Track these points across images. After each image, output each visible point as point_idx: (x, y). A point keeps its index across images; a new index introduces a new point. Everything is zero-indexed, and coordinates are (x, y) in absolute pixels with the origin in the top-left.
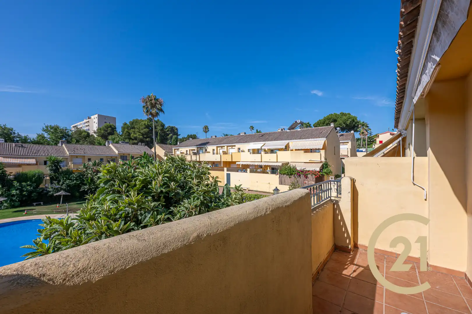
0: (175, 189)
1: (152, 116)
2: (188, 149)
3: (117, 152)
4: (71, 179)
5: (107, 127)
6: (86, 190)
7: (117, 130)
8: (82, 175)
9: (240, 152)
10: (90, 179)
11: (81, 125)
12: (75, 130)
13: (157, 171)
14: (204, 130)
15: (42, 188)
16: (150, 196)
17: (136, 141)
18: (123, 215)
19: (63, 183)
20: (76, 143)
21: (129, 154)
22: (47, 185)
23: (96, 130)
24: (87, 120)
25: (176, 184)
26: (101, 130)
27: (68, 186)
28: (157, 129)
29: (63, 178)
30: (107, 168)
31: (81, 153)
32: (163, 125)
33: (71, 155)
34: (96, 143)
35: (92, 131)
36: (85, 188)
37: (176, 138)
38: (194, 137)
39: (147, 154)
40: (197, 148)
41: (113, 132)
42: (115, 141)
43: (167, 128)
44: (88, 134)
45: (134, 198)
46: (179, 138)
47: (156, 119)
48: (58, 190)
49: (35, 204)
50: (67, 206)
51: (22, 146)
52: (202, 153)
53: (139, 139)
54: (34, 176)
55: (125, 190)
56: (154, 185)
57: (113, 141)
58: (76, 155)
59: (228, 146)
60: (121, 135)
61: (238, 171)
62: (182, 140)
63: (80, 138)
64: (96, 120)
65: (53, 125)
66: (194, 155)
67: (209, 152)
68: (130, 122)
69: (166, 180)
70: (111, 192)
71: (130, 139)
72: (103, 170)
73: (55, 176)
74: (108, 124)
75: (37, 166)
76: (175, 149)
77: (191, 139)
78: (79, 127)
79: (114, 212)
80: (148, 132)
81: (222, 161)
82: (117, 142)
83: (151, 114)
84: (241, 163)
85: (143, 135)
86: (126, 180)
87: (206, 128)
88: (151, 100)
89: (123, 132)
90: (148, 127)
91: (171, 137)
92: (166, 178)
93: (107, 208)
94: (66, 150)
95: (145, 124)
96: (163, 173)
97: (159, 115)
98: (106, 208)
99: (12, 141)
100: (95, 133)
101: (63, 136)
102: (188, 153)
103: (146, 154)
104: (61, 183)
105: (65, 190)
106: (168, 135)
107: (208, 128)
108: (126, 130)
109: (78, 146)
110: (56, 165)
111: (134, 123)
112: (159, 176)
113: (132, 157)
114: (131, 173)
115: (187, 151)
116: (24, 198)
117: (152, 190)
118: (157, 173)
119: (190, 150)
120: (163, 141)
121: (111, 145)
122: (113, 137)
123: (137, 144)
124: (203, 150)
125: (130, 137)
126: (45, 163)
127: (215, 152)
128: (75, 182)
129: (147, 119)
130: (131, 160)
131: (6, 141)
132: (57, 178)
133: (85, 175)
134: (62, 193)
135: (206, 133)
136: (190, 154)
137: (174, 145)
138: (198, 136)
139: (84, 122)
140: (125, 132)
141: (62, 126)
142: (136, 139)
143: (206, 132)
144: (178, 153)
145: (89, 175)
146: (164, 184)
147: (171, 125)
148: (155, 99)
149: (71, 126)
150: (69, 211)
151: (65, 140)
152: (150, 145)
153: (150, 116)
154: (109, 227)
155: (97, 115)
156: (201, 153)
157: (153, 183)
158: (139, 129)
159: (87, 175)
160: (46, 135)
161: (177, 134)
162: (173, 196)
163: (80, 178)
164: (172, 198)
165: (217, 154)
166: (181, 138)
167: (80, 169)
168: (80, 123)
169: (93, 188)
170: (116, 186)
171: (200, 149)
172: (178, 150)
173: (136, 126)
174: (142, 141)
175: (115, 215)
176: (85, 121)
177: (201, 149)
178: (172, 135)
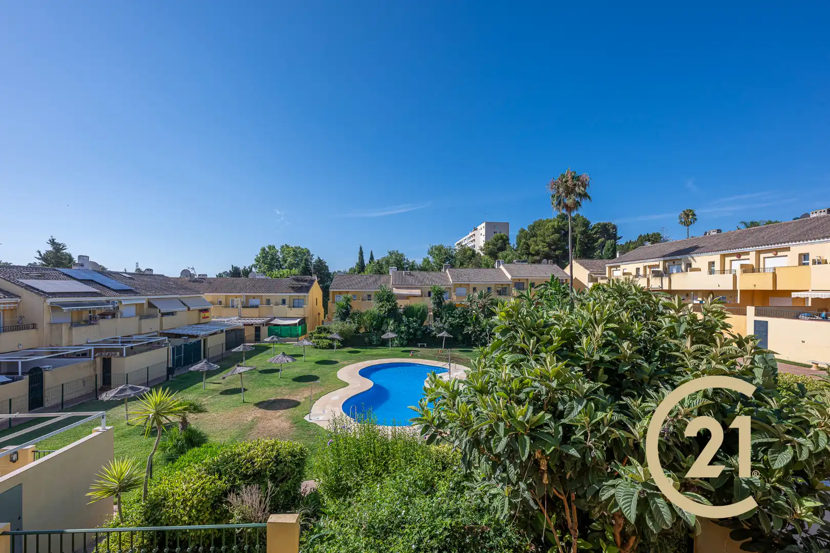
0: (631, 357)
1: (567, 210)
2: (641, 265)
3: (509, 277)
4: (453, 317)
5: (497, 240)
6: (470, 332)
7: (510, 242)
8: (466, 311)
9: (808, 264)
10: (474, 317)
11: (466, 241)
12: (459, 249)
13: (592, 317)
14: (683, 220)
15: (426, 326)
16: (579, 366)
17: (537, 258)
18: (531, 395)
19: (446, 321)
20: (460, 266)
21: (527, 279)
22: (431, 323)
23: (482, 246)
24: (473, 233)
25: (633, 345)
26: (489, 245)
27: (451, 325)
28: (575, 232)
29: (446, 314)
30: (505, 308)
31: (464, 280)
32: (586, 224)
33: (455, 284)
34: (483, 265)
35: (478, 248)
36: (468, 330)
37: (612, 245)
38: (656, 238)
39: (557, 279)
40: (665, 262)
41: (505, 245)
42: (507, 260)
43: (594, 228)
44: (474, 252)
45: (551, 368)
46: (619, 244)
47: (574, 214)
48: (440, 330)
49: (419, 344)
50: (449, 352)
51: (410, 275)
52: (678, 272)
53: (544, 253)
54: (419, 310)
55: (533, 349)
56: (586, 344)
57: (505, 260)
58: (461, 283)
59: (759, 253)
60: (515, 250)
61: (797, 317)
62: (626, 249)
63: (465, 259)
64: (483, 232)
65: (437, 245)
66: (655, 276)
67: (699, 270)
68: (529, 227)
69: (611, 336)
70: (510, 349)
71: (529, 254)
72: (501, 312)
73: (438, 311)
74: (499, 234)
75: (421, 298)
76: (610, 267)
77: (648, 244)
78: (463, 244)
79: (516, 387)
80: (559, 240)
81: (739, 288)
82: (510, 262)
83: (566, 207)
84: (811, 295)
85: (549, 245)
86: (534, 331)
87: (688, 216)
88: (566, 182)
89: (518, 244)
90: (557, 230)
91: (603, 245)
92: (611, 333)
93: (506, 378)
94: (449, 276)
95: (553, 226)
96: (604, 320)
97: (580, 205)
98: (504, 377)
99: (403, 269)
100: (481, 250)
101: (447, 258)
102: (641, 273)
103: (555, 278)
104: (443, 321)
105: (448, 331)
106: (596, 240)
107: (694, 215)
108: (524, 240)
109: (462, 271)
110: (439, 296)
111: (535, 228)
112: (596, 326)
113: (532, 285)
114: (543, 318)
115: (638, 269)
116: (411, 337)
117: (582, 354)
118: (590, 320)
119: (645, 267)
120: (587, 253)
121: (501, 267)
122: (505, 253)
123: (539, 262)
124: (681, 265)
125: (529, 251)
126: (429, 295)
127: (717, 267)
128: (458, 320)
129: (558, 217)
130: (531, 288)
131: (398, 270)
132: (440, 314)
133: (468, 312)
134: (444, 334)
135: (688, 226)
136: (645, 276)
137: (609, 258)
138: (664, 235)
139: (469, 236)
140: (522, 244)
141: (446, 245)
142: (537, 253)
143: (687, 224)
144: (617, 274)
145: (474, 311)
146: (605, 345)
147: (602, 222)
148: (573, 178)
149: (455, 244)
150: (451, 360)
151: (449, 263)
152: (562, 261)
153: (564, 212)
154: (510, 412)
155: (484, 223)
156: (675, 271)
157: (584, 340)
158: (543, 235)
159: (472, 311)
160: (431, 259)
161: (614, 237)
162: (627, 371)
163: (464, 316)
164: (623, 376)
165: (723, 271)
166: (624, 243)
167: (463, 303)
168: (465, 238)
169: (479, 331)
170: (519, 340)
171: (671, 263)
172: (618, 269)
173: (538, 233)
174: (547, 256)
175: (519, 391)
176: (471, 234)
177: (674, 262)
178: (602, 239)
